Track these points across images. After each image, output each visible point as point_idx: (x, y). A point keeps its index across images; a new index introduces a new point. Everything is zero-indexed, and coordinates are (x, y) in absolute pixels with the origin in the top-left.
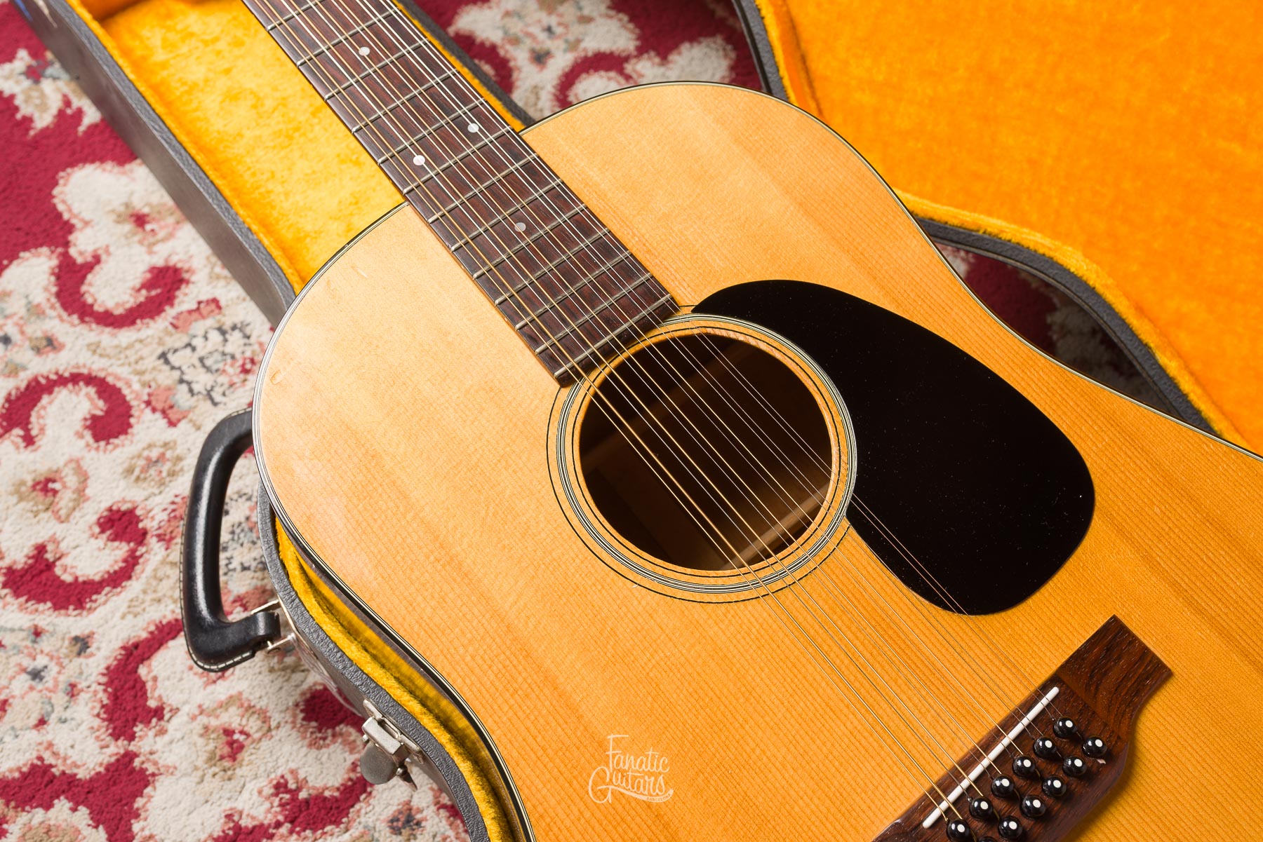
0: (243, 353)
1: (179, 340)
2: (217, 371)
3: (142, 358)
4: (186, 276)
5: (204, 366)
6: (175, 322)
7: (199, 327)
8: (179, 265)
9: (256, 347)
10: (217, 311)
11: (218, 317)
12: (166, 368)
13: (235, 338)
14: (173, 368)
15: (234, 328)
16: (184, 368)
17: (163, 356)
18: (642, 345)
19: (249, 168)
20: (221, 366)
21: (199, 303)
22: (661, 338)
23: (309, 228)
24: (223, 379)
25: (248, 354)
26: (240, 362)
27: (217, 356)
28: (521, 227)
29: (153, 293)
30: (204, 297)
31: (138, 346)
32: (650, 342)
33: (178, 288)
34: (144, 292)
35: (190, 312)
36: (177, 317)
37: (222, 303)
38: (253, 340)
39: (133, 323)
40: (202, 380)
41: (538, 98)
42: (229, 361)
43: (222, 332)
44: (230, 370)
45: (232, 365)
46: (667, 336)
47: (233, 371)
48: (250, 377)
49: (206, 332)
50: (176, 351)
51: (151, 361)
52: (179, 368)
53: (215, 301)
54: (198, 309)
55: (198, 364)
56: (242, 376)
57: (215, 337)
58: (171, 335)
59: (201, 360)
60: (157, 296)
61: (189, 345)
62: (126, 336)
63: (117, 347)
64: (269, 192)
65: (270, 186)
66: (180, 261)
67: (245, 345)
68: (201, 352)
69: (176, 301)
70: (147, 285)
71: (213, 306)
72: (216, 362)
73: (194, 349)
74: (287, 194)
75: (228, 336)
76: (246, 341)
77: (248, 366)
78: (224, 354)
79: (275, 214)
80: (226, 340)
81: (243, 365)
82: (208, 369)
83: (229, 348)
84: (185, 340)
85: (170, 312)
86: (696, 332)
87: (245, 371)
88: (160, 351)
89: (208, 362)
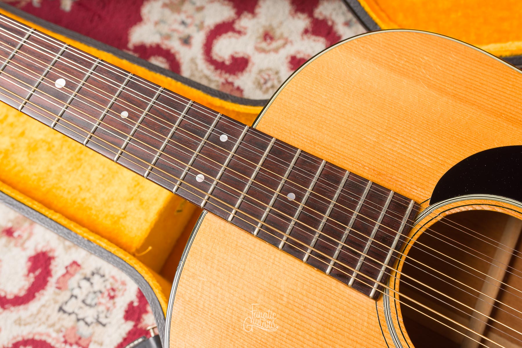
0: (105, 287)
1: (65, 296)
2: (96, 304)
3: (49, 316)
4: (51, 255)
5: (87, 305)
6: (58, 285)
7: (73, 282)
8: (44, 250)
9: (111, 280)
10: (78, 268)
11: (81, 271)
12: (65, 316)
13: (96, 279)
14: (70, 314)
15: (93, 274)
16: (76, 311)
17: (61, 309)
18: (411, 245)
19: (64, 190)
20: (96, 301)
21: (66, 268)
22: (420, 233)
23: (118, 212)
24: (101, 308)
25: (109, 287)
26: (106, 294)
27: (92, 296)
28: (291, 197)
29: (38, 272)
30: (68, 263)
31: (43, 309)
32: (414, 240)
33: (50, 264)
34: (32, 275)
35: (64, 276)
36: (58, 282)
37: (79, 262)
38: (107, 276)
39: (34, 297)
40: (90, 314)
41: (196, 65)
42: (99, 295)
43: (88, 279)
44: (103, 301)
45: (103, 297)
46: (423, 230)
47: (105, 300)
48: (116, 300)
49: (79, 284)
50: (66, 303)
51: (55, 316)
52: (73, 313)
53: (75, 263)
54: (67, 272)
55: (83, 305)
56: (112, 301)
57: (85, 284)
58: (58, 294)
59: (84, 302)
60: (40, 274)
61: (72, 296)
62: (33, 306)
63: (32, 315)
64: (84, 200)
65: (83, 195)
66: (43, 247)
67: (104, 281)
68: (81, 297)
69: (53, 273)
70: (32, 270)
71: (75, 266)
72: (93, 299)
73: (76, 297)
74: (94, 196)
75: (92, 281)
76: (103, 279)
77: (112, 294)
78: (95, 293)
79: (94, 212)
80: (92, 284)
81: (109, 295)
82: (90, 306)
83: (96, 288)
84: (68, 294)
85: (52, 281)
86: (439, 218)
87: (112, 298)
88: (57, 307)
89: (88, 301)
